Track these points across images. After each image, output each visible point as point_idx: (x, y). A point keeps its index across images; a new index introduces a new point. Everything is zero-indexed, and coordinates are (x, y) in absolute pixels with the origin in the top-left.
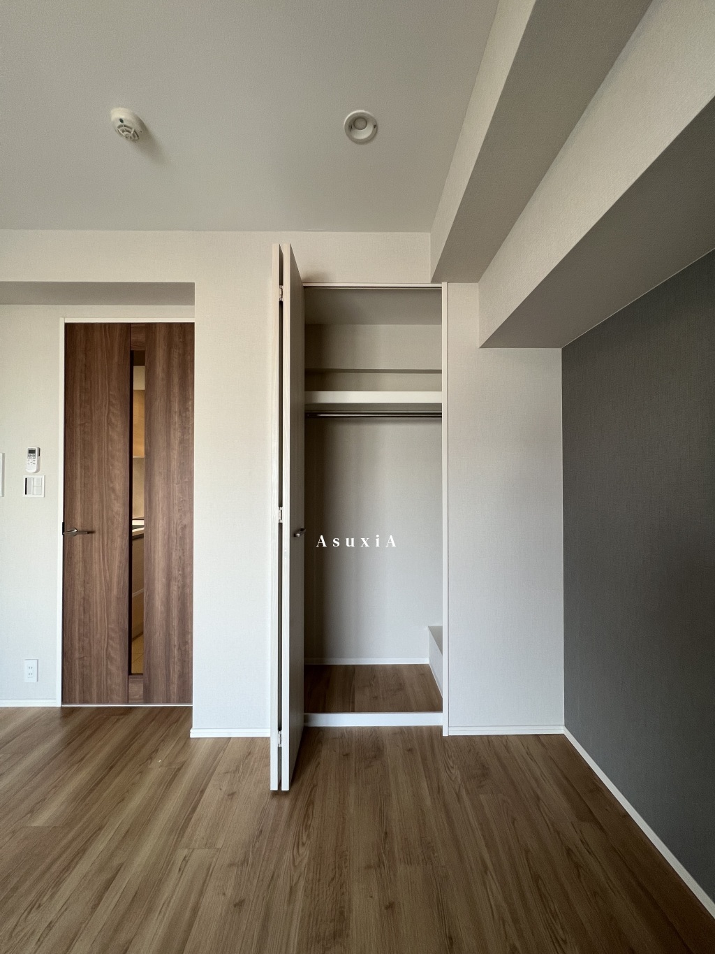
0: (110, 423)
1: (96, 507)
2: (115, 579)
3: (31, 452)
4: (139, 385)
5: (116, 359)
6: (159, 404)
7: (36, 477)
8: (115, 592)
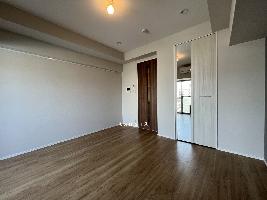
0: (144, 80)
1: (143, 95)
2: (146, 107)
3: (134, 86)
4: (148, 72)
5: (145, 68)
6: (152, 75)
7: (134, 90)
8: (146, 110)
